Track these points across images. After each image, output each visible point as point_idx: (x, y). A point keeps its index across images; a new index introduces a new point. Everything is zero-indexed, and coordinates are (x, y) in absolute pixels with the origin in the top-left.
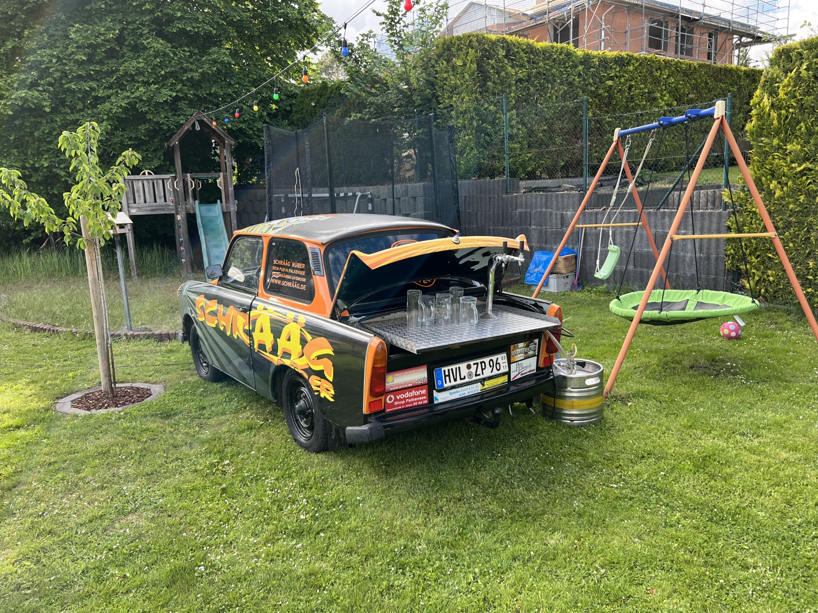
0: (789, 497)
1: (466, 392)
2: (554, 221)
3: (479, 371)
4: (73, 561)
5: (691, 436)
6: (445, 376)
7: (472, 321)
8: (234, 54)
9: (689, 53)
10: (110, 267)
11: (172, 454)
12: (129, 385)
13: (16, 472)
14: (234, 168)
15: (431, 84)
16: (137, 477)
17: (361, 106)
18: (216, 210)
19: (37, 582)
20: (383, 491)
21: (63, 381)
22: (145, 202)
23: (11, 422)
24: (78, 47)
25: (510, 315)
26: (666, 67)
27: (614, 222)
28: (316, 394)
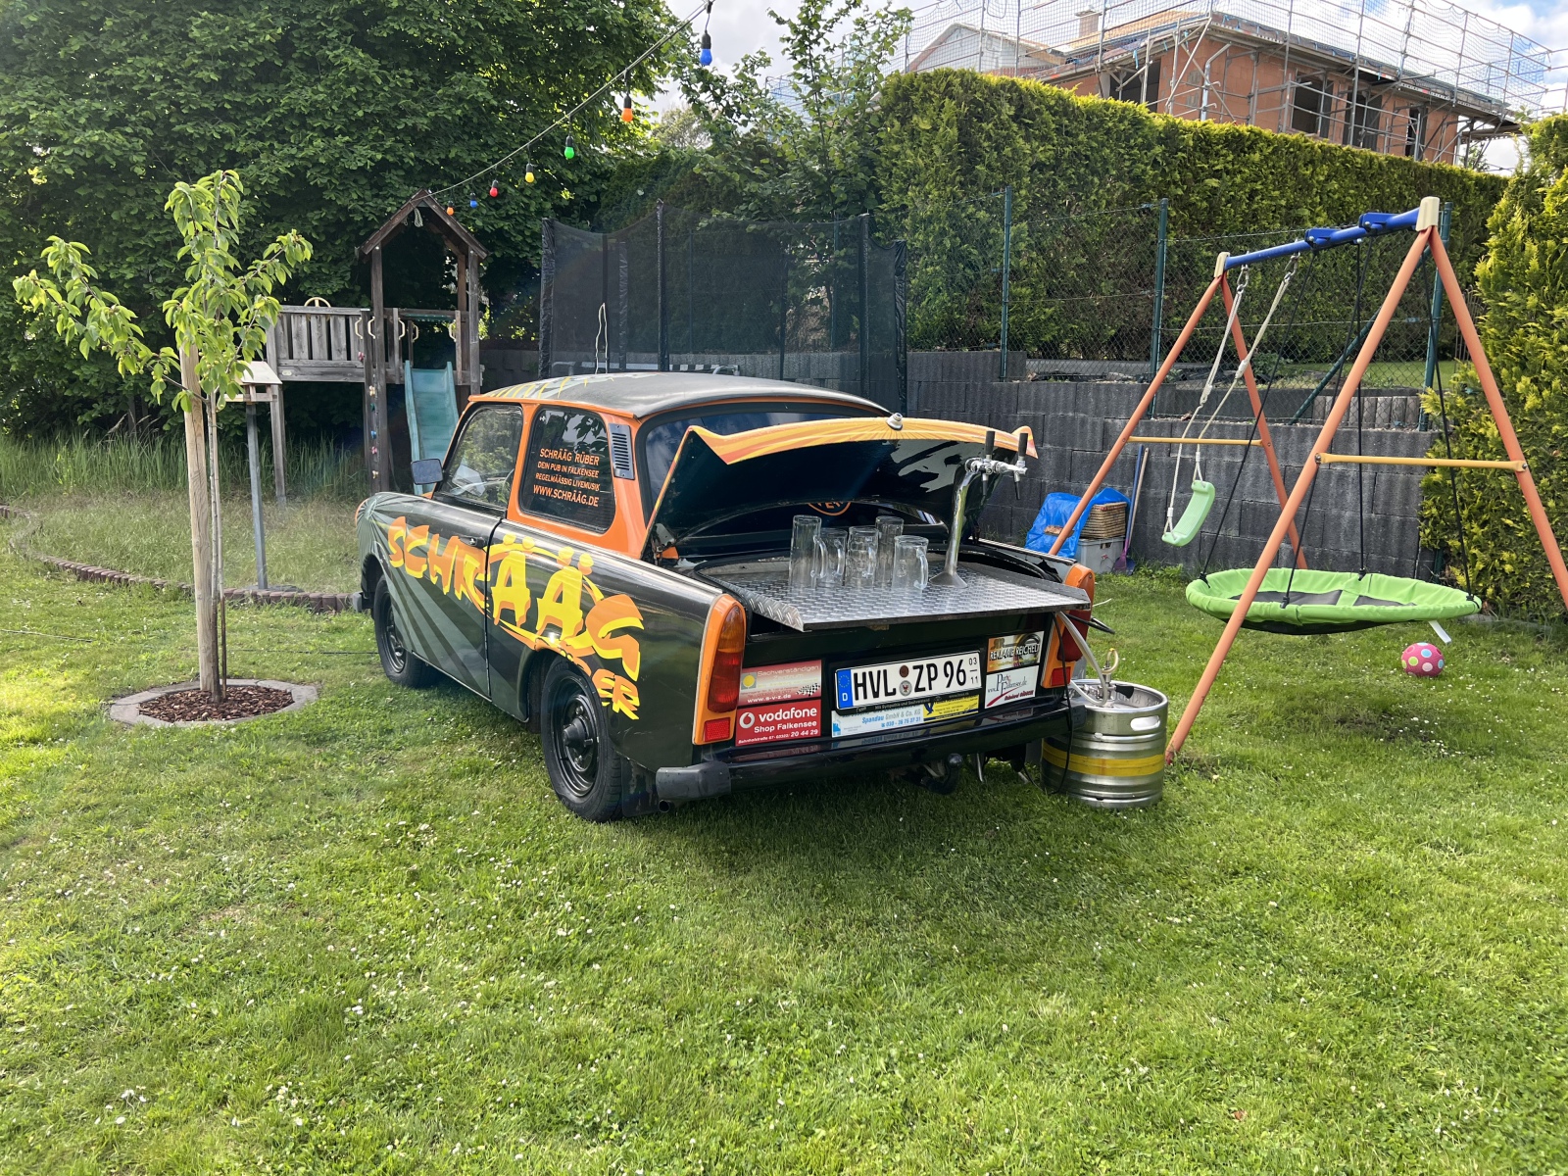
0: (1523, 963)
1: (896, 720)
2: (1089, 437)
3: (924, 683)
4: (112, 981)
5: (1333, 842)
6: (857, 685)
7: (916, 583)
8: (499, 90)
9: (1371, 142)
10: (234, 479)
11: (321, 807)
12: (252, 682)
13: (21, 818)
14: (482, 308)
15: (868, 164)
16: (250, 841)
17: (731, 198)
18: (443, 381)
19: (39, 1013)
20: (721, 899)
21: (129, 667)
22: (311, 358)
23: (22, 731)
24: (205, 56)
25: (992, 582)
26: (1324, 160)
27: (1208, 436)
28: (605, 704)
